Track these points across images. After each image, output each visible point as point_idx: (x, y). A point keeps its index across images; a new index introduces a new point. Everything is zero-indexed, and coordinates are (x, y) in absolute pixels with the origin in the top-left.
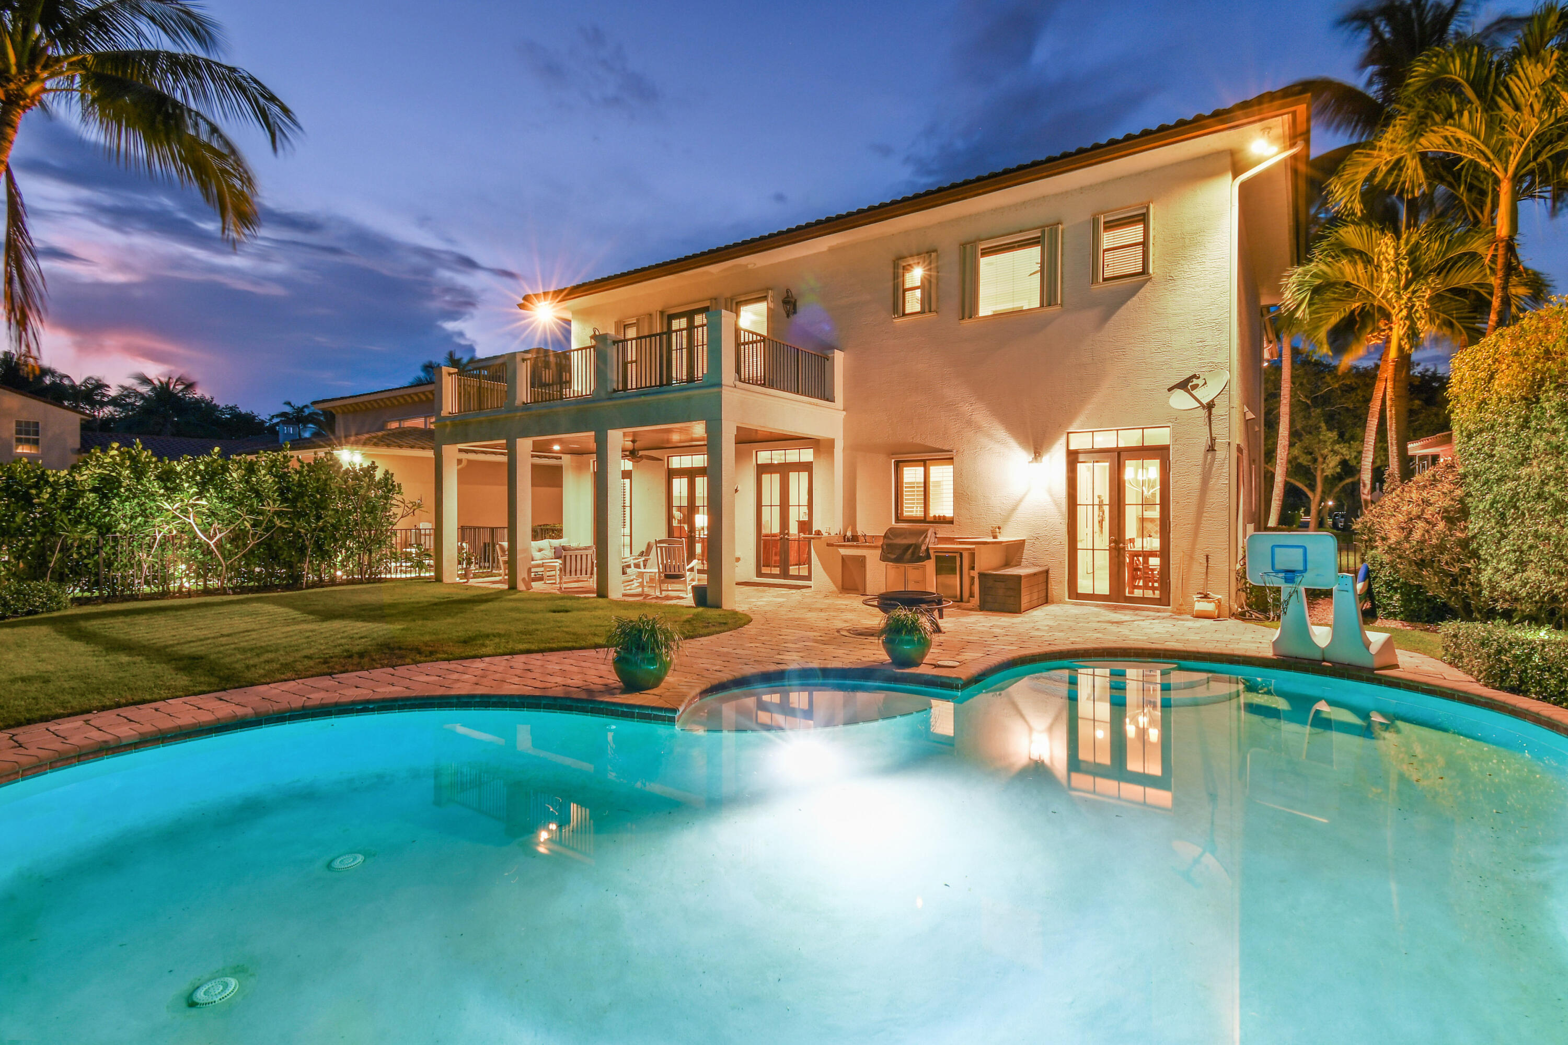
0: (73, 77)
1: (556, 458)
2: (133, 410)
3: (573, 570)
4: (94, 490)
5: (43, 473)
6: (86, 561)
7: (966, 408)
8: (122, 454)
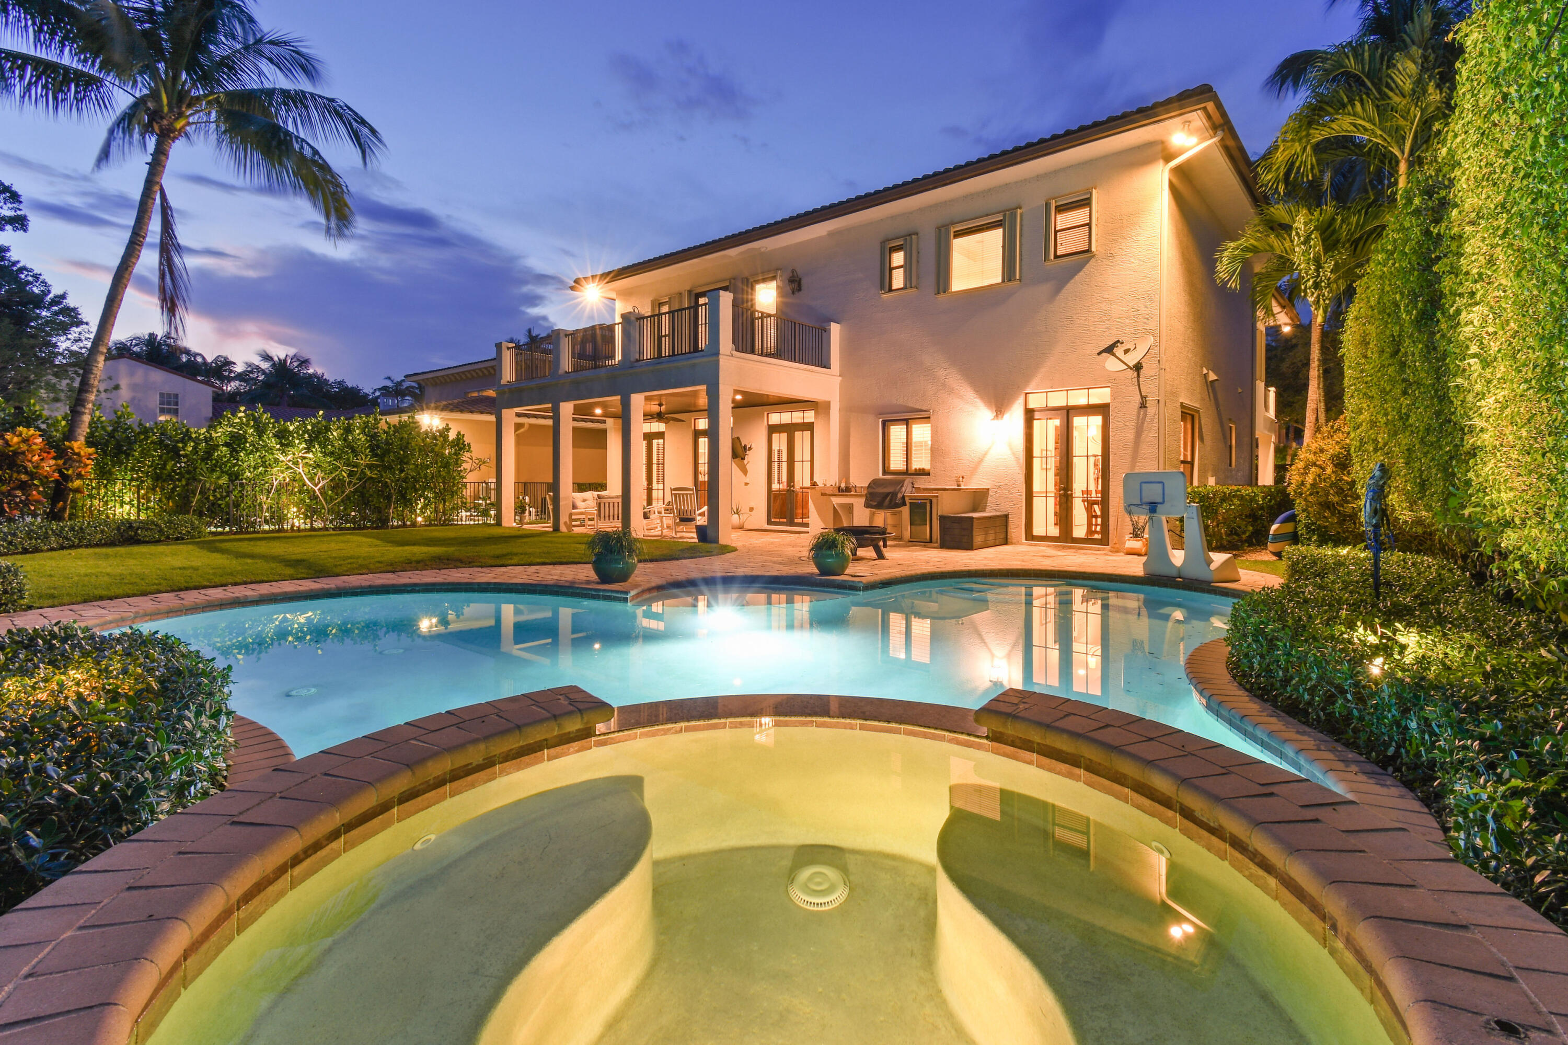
0: (210, 113)
1: (598, 421)
2: (255, 384)
3: (607, 515)
4: (226, 444)
5: (188, 430)
6: (220, 502)
7: (941, 373)
8: (247, 416)
